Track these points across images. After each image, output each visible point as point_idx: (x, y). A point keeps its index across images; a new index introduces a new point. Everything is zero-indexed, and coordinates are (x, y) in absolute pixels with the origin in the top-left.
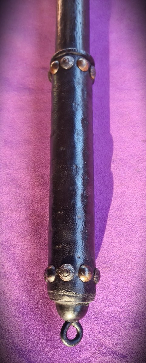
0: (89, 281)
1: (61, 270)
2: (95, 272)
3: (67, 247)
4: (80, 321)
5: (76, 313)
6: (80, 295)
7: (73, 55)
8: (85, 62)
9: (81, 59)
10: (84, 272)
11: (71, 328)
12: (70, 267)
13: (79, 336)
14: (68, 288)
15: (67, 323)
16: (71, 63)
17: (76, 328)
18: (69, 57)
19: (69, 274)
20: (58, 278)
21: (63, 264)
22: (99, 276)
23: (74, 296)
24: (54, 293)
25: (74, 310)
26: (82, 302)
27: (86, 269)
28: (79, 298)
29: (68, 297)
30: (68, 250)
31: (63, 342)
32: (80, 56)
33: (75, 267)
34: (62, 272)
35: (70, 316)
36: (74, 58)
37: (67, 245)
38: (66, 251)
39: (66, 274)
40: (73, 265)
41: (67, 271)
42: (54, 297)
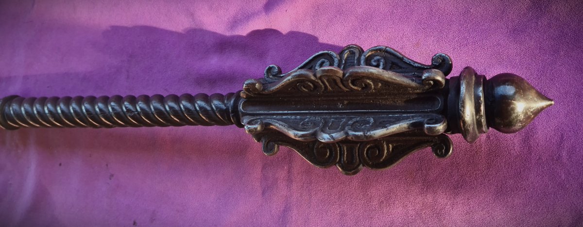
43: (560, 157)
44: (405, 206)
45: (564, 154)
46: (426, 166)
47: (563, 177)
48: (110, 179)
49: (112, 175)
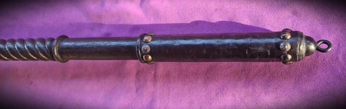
0: (291, 34)
1: (284, 50)
2: (285, 31)
3: (269, 47)
4: (316, 41)
5: (311, 43)
6: (299, 39)
7: (141, 45)
8: (146, 38)
9: (144, 40)
10: (285, 36)
11: (320, 47)
12: (282, 44)
13: (325, 42)
14: (295, 45)
15: (318, 49)
16: (147, 46)
17: (321, 44)
18: (143, 47)
19: (286, 45)
20: (289, 52)
21: (280, 49)
22: (288, 29)
23: (300, 42)
24: (299, 55)
25: (309, 44)
26: (304, 38)
27: (283, 35)
28: (301, 39)
29: (301, 47)
30: (271, 46)
31: (330, 51)
32: (142, 40)
33: (282, 42)
34: (285, 50)
35: (312, 47)
36: (143, 45)
37: (268, 47)
38: (272, 47)
39: (286, 47)
40: (281, 43)
41: (285, 46)
42: (301, 56)
43: (337, 58)
44: (234, 95)
45: (340, 56)
46: (248, 68)
47: (340, 72)
48: (31, 85)
49: (32, 83)
